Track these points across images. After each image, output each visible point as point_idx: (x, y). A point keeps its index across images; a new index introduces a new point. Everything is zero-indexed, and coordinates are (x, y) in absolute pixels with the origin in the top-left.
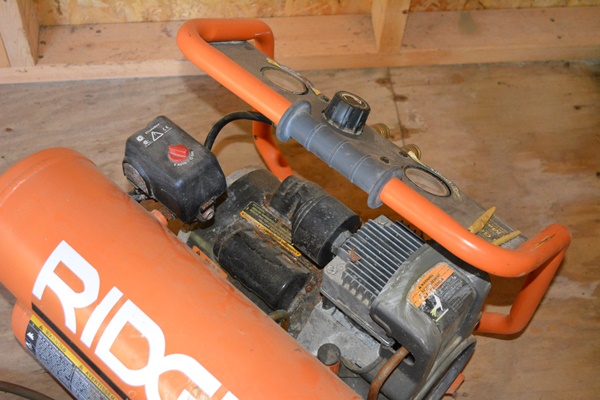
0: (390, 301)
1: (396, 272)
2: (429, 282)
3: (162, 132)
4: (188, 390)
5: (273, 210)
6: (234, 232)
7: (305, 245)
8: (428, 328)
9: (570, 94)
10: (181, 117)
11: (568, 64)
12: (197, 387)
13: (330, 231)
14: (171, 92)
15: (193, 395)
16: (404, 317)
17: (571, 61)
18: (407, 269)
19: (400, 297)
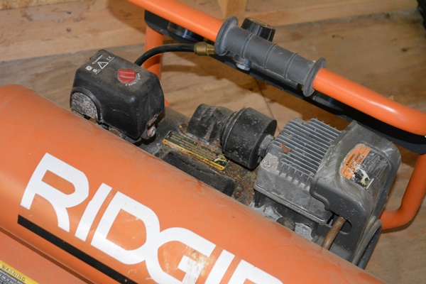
0: (327, 176)
1: (326, 154)
2: (353, 160)
3: (108, 61)
4: (187, 256)
5: (191, 136)
6: (167, 153)
7: (237, 150)
8: (363, 194)
9: (396, 40)
10: (55, 91)
11: (388, 16)
12: (195, 251)
13: (259, 133)
14: (40, 71)
15: (193, 259)
16: (341, 187)
17: (390, 12)
18: (334, 151)
19: (334, 172)
